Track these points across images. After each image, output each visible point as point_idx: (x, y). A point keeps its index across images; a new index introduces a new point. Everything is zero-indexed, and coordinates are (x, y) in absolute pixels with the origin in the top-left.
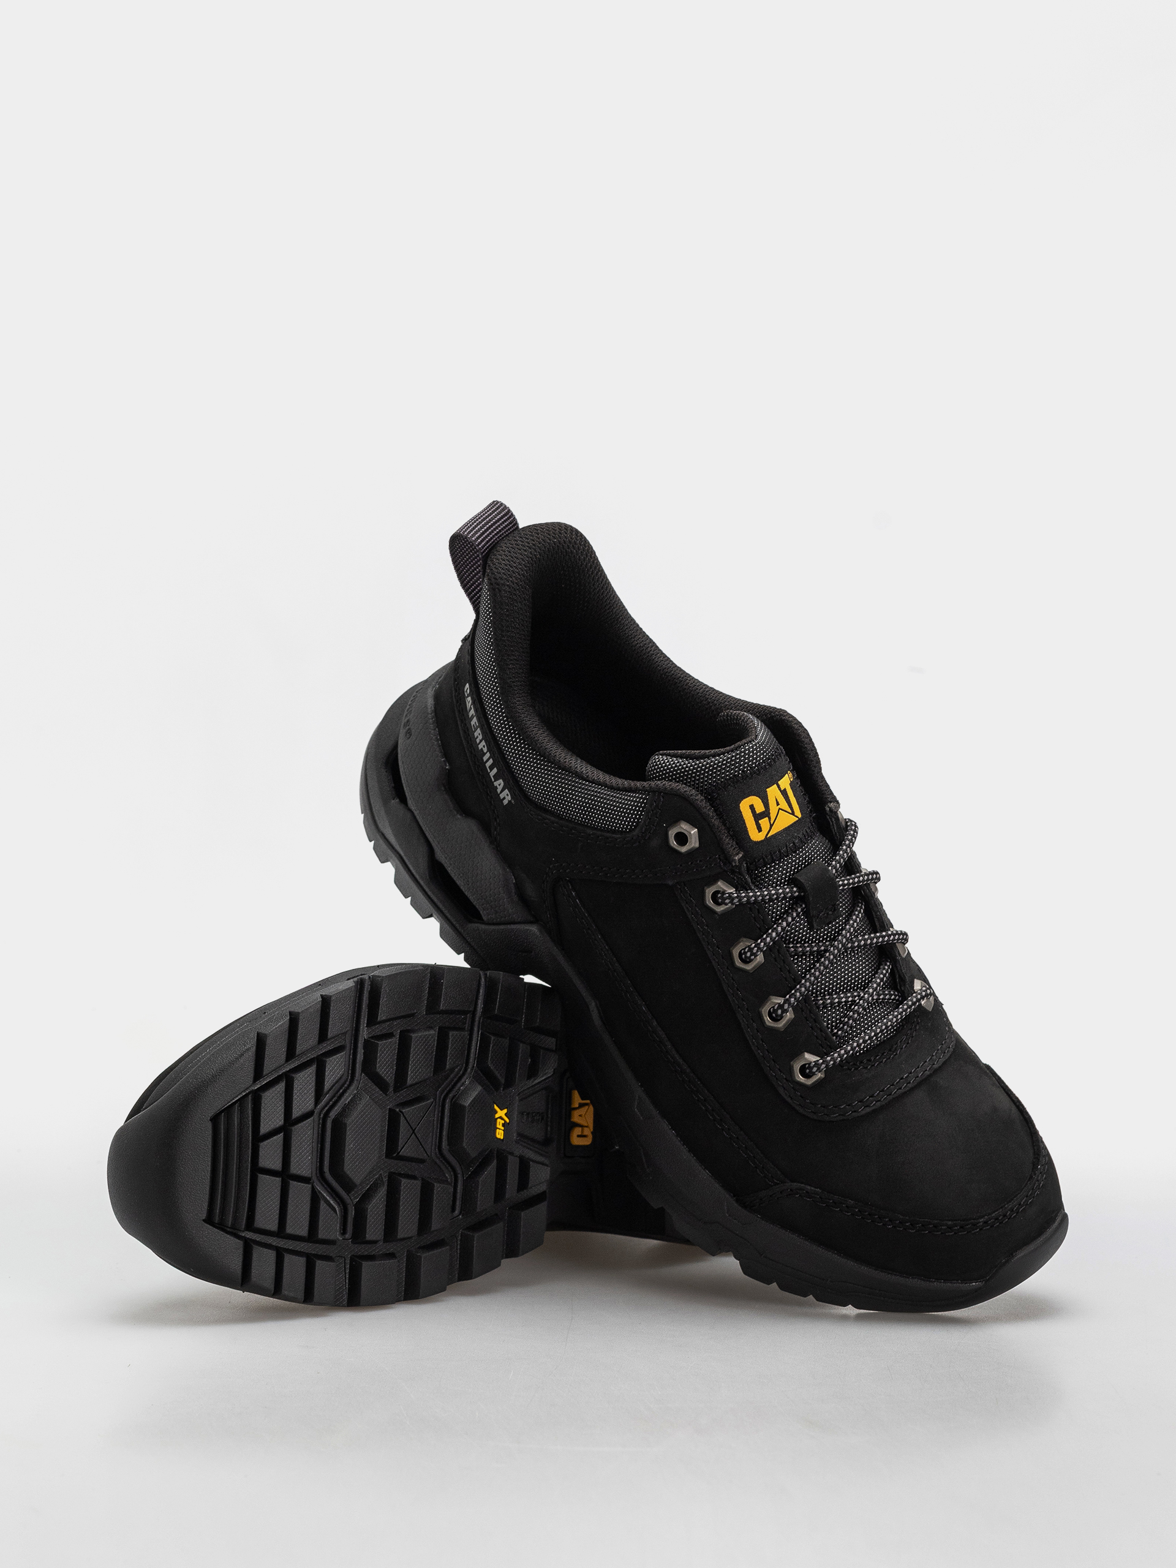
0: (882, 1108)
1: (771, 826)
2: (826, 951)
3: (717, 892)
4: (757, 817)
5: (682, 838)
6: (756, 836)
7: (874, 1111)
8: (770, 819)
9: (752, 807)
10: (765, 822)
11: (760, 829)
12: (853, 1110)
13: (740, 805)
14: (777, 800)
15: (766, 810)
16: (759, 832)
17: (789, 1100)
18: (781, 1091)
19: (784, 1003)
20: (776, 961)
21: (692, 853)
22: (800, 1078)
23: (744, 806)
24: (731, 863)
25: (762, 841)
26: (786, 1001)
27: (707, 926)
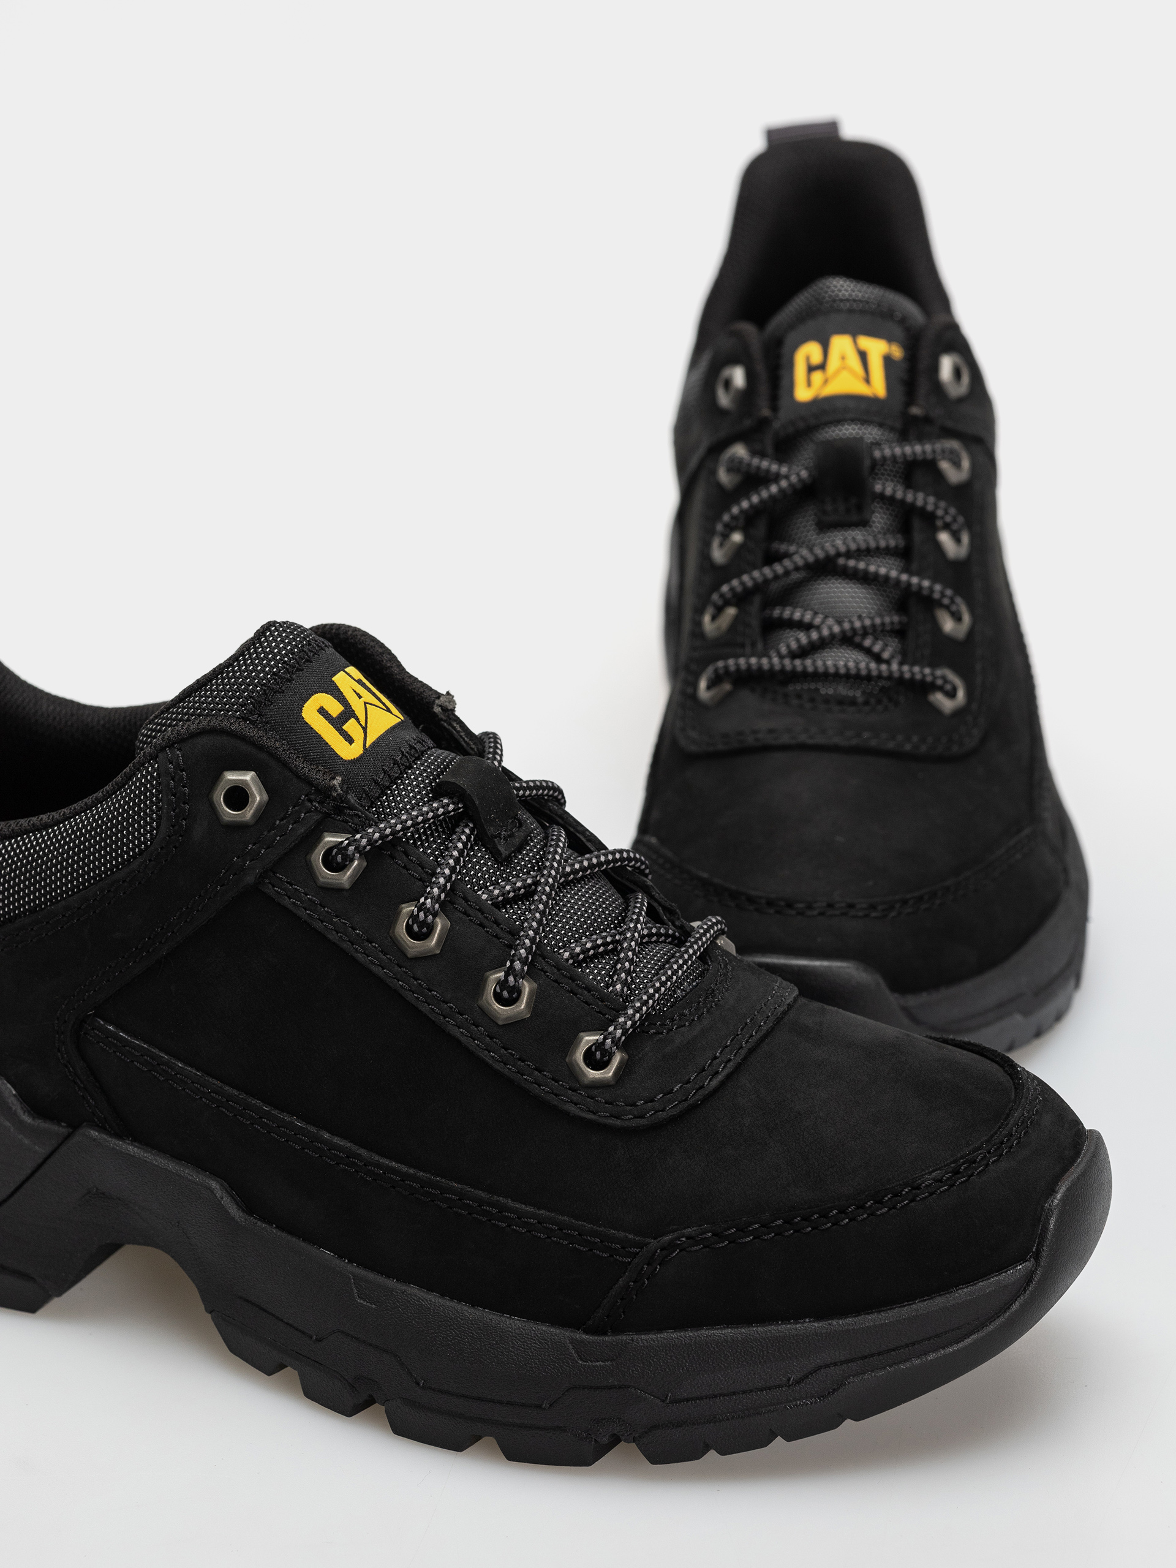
0: (738, 1068)
1: (365, 729)
2: (536, 883)
3: (328, 852)
4: (338, 723)
5: (238, 797)
6: (349, 752)
7: (729, 1077)
8: (357, 719)
9: (322, 711)
10: (351, 726)
11: (350, 740)
12: (697, 1086)
13: (303, 715)
14: (355, 692)
15: (346, 709)
16: (351, 744)
17: (590, 1116)
18: (572, 1109)
19: (507, 975)
20: (468, 916)
21: (264, 813)
22: (593, 1074)
23: (310, 713)
24: (329, 796)
25: (361, 757)
26: (510, 971)
27: (337, 916)
